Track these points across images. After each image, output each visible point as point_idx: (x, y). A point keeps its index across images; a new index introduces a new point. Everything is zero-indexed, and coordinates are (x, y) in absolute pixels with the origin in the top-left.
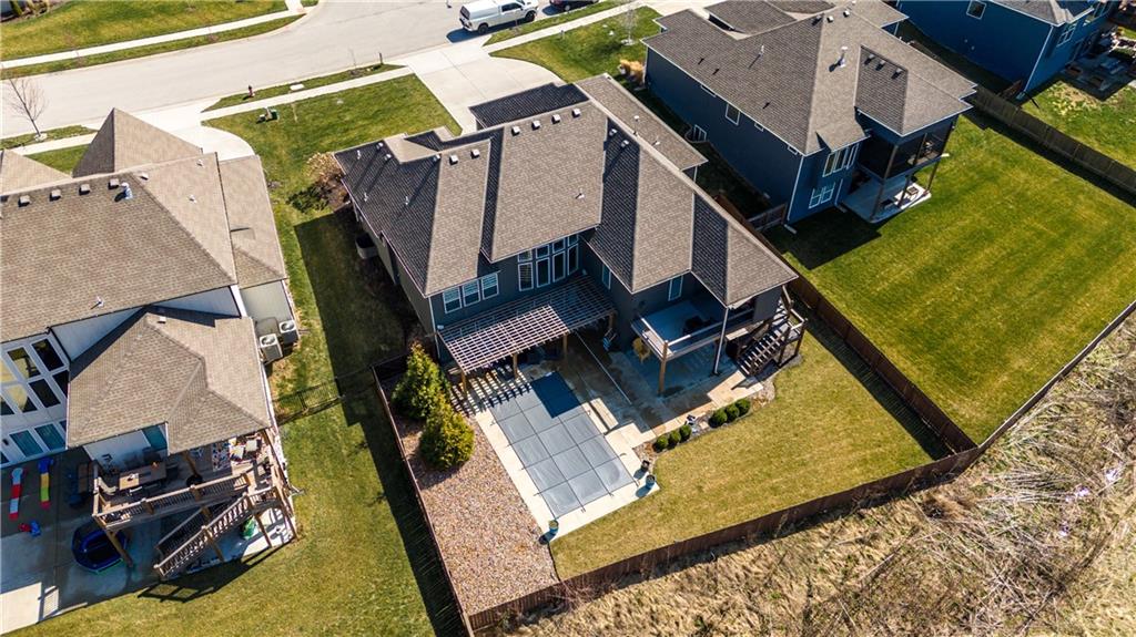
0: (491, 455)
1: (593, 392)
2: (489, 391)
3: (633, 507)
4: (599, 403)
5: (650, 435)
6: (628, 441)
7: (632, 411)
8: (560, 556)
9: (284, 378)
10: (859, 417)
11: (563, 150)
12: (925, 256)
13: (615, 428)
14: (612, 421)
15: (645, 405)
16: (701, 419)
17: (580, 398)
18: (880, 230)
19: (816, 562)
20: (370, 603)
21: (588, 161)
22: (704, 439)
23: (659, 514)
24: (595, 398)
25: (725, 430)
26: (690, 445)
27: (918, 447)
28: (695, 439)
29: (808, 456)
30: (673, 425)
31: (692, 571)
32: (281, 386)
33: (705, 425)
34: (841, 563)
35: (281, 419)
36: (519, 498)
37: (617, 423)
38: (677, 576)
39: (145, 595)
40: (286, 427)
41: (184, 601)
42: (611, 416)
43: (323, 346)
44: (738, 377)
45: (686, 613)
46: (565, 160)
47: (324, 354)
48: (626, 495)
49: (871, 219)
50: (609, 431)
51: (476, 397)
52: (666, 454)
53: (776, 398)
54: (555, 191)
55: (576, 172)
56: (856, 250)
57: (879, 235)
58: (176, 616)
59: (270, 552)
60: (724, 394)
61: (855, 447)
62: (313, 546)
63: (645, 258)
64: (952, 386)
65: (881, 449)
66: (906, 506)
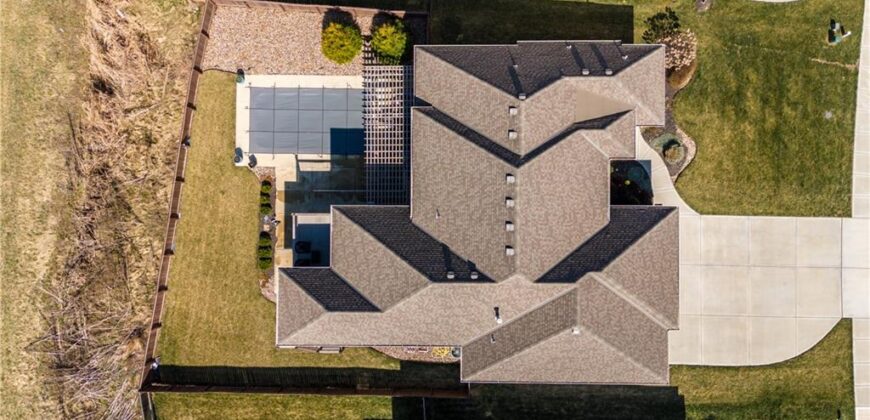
0: (322, 70)
1: (337, 169)
3: (232, 142)
4: (326, 167)
6: (283, 168)
7: (307, 187)
8: (226, 77)
10: (218, 341)
11: (480, 219)
13: (298, 167)
14: (306, 167)
15: (307, 199)
16: (273, 229)
17: (337, 157)
21: (464, 240)
22: (255, 221)
23: (218, 154)
24: (332, 167)
25: (255, 240)
26: (256, 208)
29: (208, 281)
30: (280, 207)
33: (266, 228)
36: (279, 73)
37: (301, 169)
42: (309, 169)
46: (471, 215)
48: (243, 141)
50: (298, 161)
52: (258, 187)
53: (261, 295)
54: (449, 193)
55: (459, 222)
60: (284, 260)
61: (198, 319)
63: (350, 233)
65: (188, 336)
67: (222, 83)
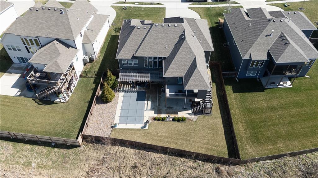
1: (150, 99)
3: (139, 130)
4: (149, 103)
5: (156, 116)
9: (87, 67)
10: (215, 137)
12: (275, 103)
14: (149, 108)
15: (160, 108)
16: (171, 117)
18: (265, 91)
19: (175, 166)
20: (70, 122)
22: (168, 122)
23: (143, 135)
24: (150, 101)
25: (176, 123)
27: (227, 152)
28: (166, 121)
29: (192, 139)
31: (141, 152)
32: (85, 69)
33: (171, 119)
34: (182, 170)
35: (81, 76)
36: (115, 115)
39: (34, 100)
40: (81, 78)
41: (39, 104)
43: (99, 64)
44: (190, 112)
45: (133, 160)
47: (99, 66)
49: (265, 86)
50: (147, 110)
51: (123, 89)
52: (156, 122)
55: (168, 41)
56: (252, 93)
57: (264, 91)
58: (36, 107)
59: (60, 102)
61: (207, 144)
62: (68, 105)
63: (172, 69)
64: (252, 141)
66: (211, 165)
67: (115, 133)
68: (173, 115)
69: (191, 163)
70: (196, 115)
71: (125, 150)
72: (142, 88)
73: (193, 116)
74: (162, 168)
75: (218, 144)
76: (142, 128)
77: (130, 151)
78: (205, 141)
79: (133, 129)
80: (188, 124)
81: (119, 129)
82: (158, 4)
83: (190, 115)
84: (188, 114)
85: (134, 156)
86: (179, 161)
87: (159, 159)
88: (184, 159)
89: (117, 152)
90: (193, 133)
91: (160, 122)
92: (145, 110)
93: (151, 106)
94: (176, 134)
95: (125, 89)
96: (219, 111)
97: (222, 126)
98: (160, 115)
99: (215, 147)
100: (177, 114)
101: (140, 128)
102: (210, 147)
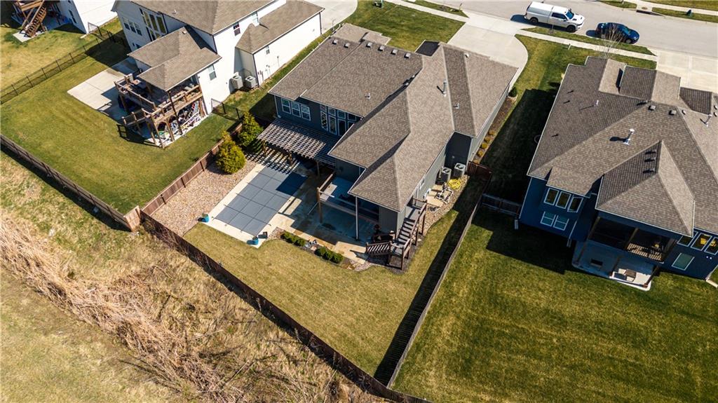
0: (237, 180)
2: (277, 161)
3: (241, 243)
4: (298, 202)
5: (292, 231)
6: (280, 222)
7: (303, 217)
8: (196, 230)
9: (235, 98)
10: (377, 320)
12: (571, 308)
14: (290, 212)
16: (317, 246)
17: (296, 193)
18: (567, 272)
19: (261, 340)
20: (143, 184)
21: (390, 84)
22: (305, 252)
23: (242, 255)
24: (301, 199)
25: (318, 260)
26: (295, 249)
27: (378, 362)
28: (301, 249)
29: (327, 304)
30: (304, 236)
31: (219, 285)
32: (230, 100)
33: (314, 249)
34: (269, 353)
35: (215, 110)
36: (219, 201)
37: (290, 214)
38: (212, 279)
39: (118, 126)
40: (214, 115)
41: (121, 136)
42: (293, 210)
43: (259, 99)
44: (362, 250)
45: (197, 294)
46: (378, 75)
47: (256, 102)
48: (244, 237)
49: (574, 263)
50: (283, 213)
51: (270, 159)
52: (283, 242)
53: (359, 272)
54: (359, 86)
55: (378, 85)
56: (531, 265)
57: (563, 273)
58: (113, 138)
59: (153, 145)
60: (344, 249)
61: (351, 326)
62: (161, 154)
63: (351, 144)
64: (449, 365)
65: (361, 342)
66: (328, 372)
67: (198, 232)
68: (324, 242)
69: (293, 349)
70: (369, 262)
71: (194, 270)
72: (304, 169)
73: (362, 261)
74: (237, 333)
75: (372, 335)
76: (250, 242)
77: (201, 275)
78: (350, 319)
79: (232, 238)
80: (341, 271)
81: (209, 227)
82: (456, 12)
83: (358, 256)
84: (356, 253)
85: (202, 287)
86: (275, 333)
87: (242, 313)
88: (286, 333)
89: (178, 267)
90: (337, 292)
91: (290, 245)
92: (279, 213)
93: (297, 209)
94: (302, 280)
95: (273, 160)
96: (424, 273)
97: (408, 304)
98: (300, 234)
99: (363, 339)
100: (334, 244)
101: (246, 241)
102: (350, 334)
